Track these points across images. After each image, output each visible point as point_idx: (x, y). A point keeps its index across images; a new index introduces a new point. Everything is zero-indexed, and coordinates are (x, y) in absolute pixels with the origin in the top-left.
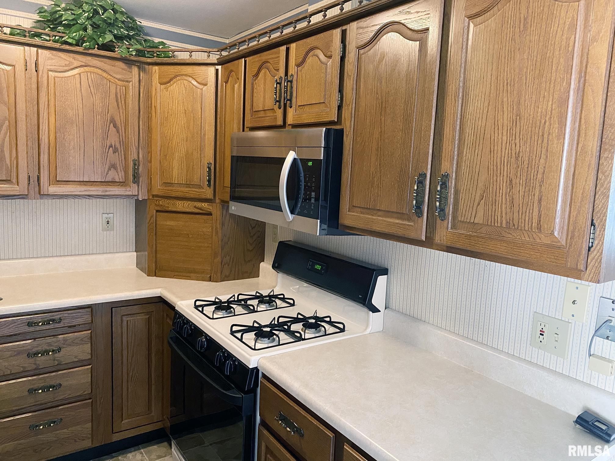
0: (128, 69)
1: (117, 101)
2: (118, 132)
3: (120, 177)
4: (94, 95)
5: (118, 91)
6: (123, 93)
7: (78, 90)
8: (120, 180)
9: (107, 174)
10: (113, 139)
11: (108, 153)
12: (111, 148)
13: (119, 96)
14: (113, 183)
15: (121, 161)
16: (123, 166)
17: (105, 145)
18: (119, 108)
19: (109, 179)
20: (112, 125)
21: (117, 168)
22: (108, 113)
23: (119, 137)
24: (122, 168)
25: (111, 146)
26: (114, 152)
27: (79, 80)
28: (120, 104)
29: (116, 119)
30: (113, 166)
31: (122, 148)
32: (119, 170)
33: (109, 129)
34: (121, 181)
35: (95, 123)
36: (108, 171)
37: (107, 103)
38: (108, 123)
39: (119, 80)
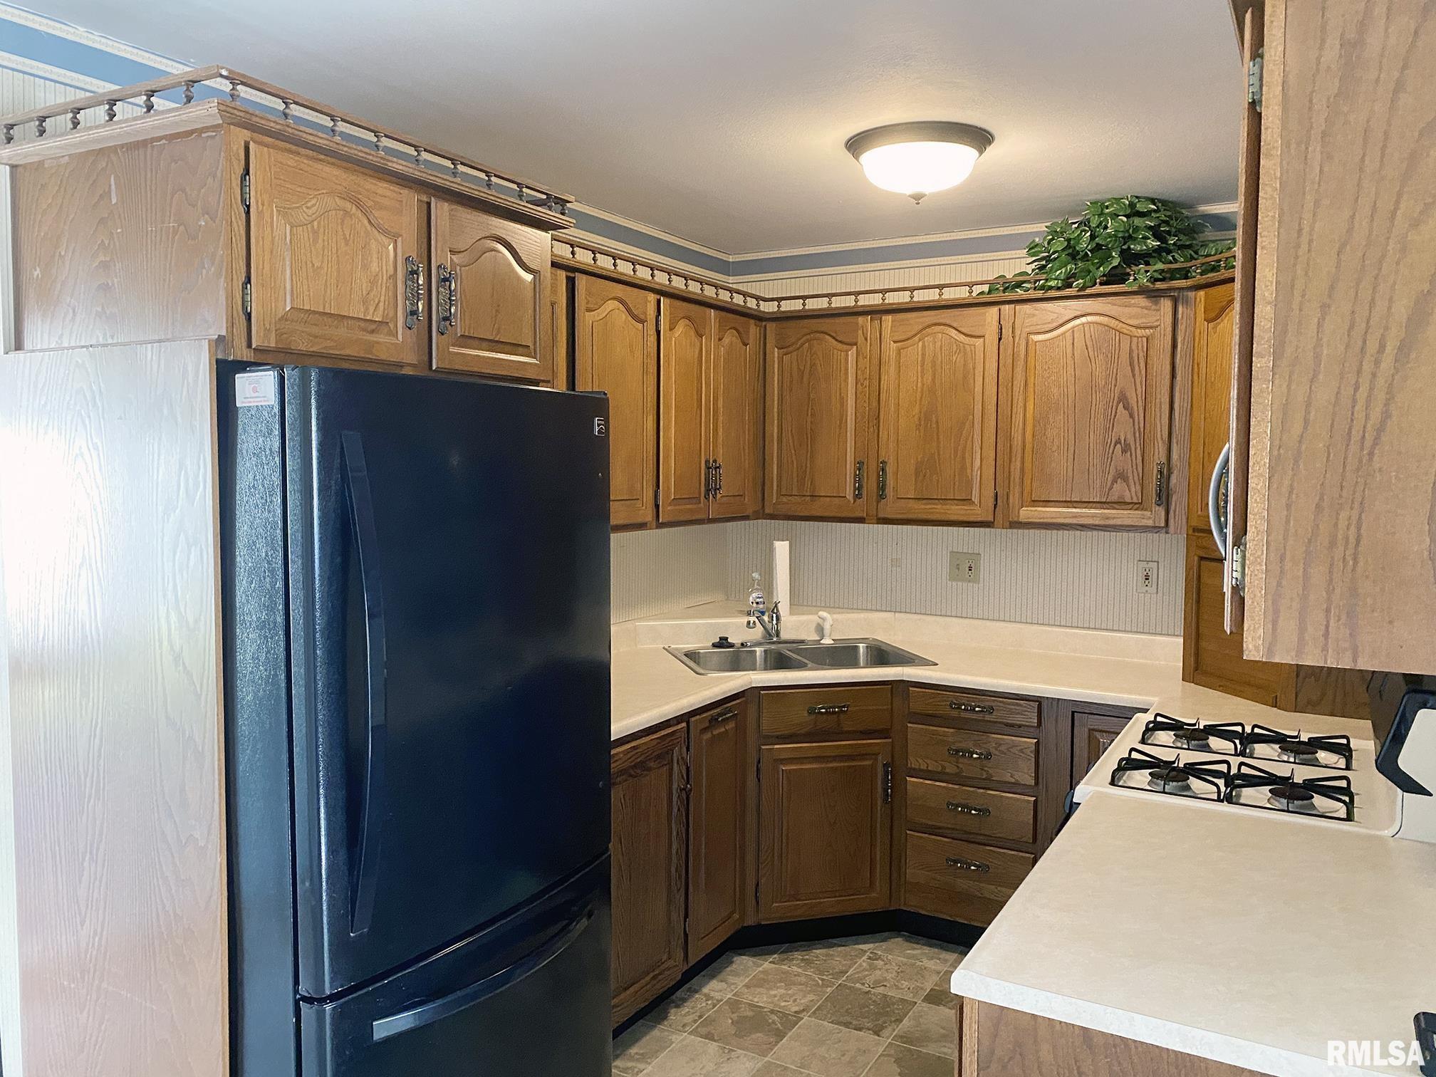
0: (1154, 307)
1: (1131, 364)
2: (1131, 416)
3: (1133, 494)
4: (1093, 361)
5: (1134, 347)
6: (1142, 346)
7: (1069, 355)
8: (1132, 499)
9: (1110, 489)
10: (1124, 429)
11: (1113, 453)
12: (1119, 446)
13: (1135, 355)
14: (1120, 504)
15: (1134, 467)
16: (1138, 475)
17: (1109, 441)
18: (1134, 376)
19: (1114, 498)
20: (1121, 405)
21: (1128, 477)
22: (1115, 386)
23: (1134, 425)
24: (1136, 478)
25: (1118, 442)
26: (1124, 451)
27: (1071, 341)
28: (1137, 368)
29: (1128, 394)
30: (1121, 476)
31: (1138, 444)
32: (1131, 481)
33: (1116, 412)
34: (1135, 500)
35: (1094, 405)
36: (1112, 484)
37: (1115, 371)
38: (1115, 404)
39: (1137, 327)
